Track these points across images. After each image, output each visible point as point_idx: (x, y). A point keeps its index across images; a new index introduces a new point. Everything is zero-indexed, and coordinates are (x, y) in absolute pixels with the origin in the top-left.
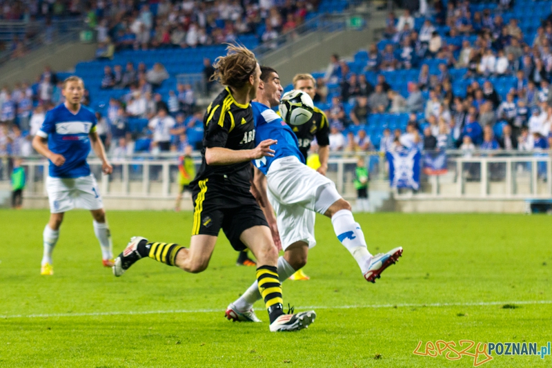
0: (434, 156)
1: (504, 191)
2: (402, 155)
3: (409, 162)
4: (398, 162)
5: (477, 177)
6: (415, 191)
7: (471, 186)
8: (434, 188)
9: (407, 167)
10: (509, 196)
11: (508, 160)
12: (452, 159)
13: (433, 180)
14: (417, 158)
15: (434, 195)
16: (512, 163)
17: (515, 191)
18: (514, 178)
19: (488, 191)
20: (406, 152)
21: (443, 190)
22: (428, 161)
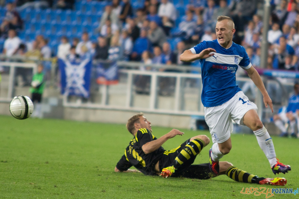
0: (106, 66)
1: (172, 107)
2: (74, 63)
3: (80, 71)
4: (70, 70)
5: (147, 90)
6: (84, 100)
7: (140, 99)
8: (104, 98)
9: (78, 76)
10: (176, 111)
11: (179, 76)
12: (124, 71)
13: (103, 90)
14: (88, 67)
15: (102, 105)
16: (182, 79)
17: (182, 107)
18: (183, 94)
19: (156, 106)
20: (78, 60)
21: (112, 101)
22: (101, 70)
